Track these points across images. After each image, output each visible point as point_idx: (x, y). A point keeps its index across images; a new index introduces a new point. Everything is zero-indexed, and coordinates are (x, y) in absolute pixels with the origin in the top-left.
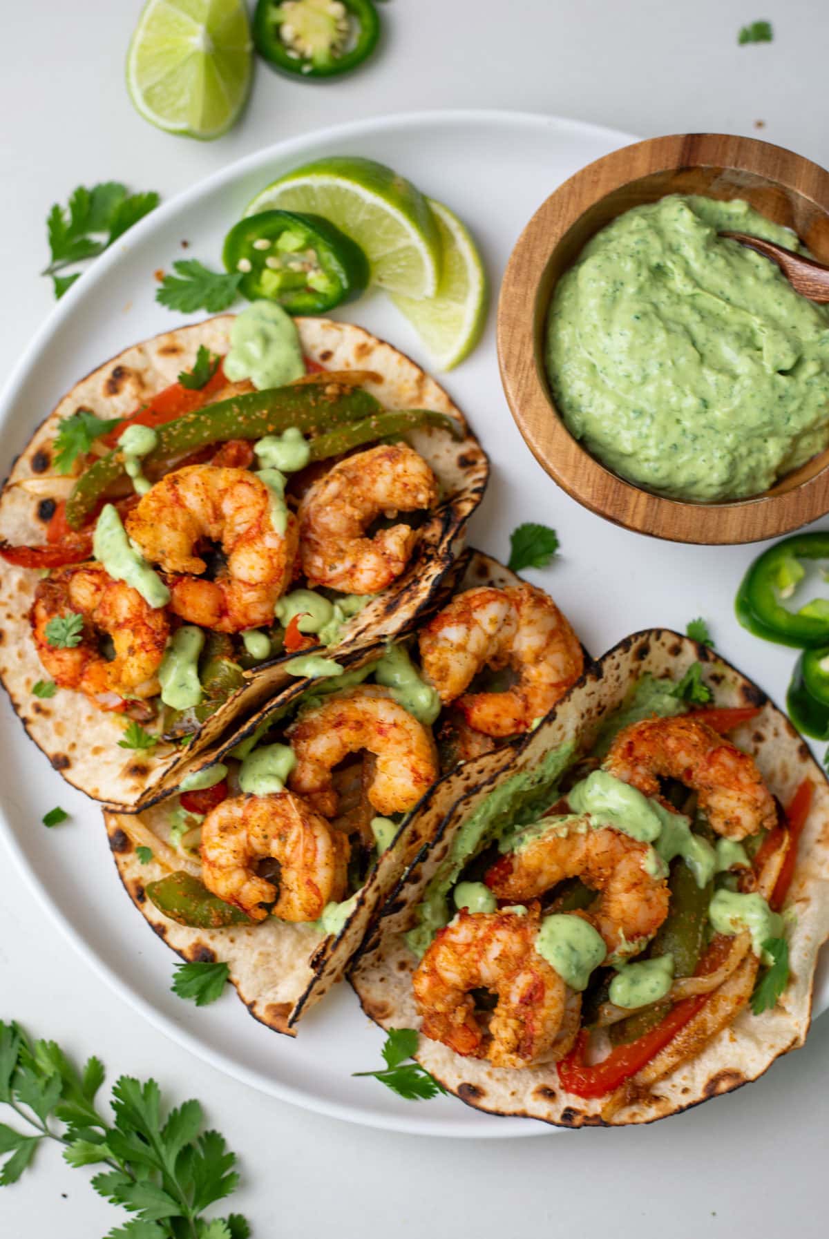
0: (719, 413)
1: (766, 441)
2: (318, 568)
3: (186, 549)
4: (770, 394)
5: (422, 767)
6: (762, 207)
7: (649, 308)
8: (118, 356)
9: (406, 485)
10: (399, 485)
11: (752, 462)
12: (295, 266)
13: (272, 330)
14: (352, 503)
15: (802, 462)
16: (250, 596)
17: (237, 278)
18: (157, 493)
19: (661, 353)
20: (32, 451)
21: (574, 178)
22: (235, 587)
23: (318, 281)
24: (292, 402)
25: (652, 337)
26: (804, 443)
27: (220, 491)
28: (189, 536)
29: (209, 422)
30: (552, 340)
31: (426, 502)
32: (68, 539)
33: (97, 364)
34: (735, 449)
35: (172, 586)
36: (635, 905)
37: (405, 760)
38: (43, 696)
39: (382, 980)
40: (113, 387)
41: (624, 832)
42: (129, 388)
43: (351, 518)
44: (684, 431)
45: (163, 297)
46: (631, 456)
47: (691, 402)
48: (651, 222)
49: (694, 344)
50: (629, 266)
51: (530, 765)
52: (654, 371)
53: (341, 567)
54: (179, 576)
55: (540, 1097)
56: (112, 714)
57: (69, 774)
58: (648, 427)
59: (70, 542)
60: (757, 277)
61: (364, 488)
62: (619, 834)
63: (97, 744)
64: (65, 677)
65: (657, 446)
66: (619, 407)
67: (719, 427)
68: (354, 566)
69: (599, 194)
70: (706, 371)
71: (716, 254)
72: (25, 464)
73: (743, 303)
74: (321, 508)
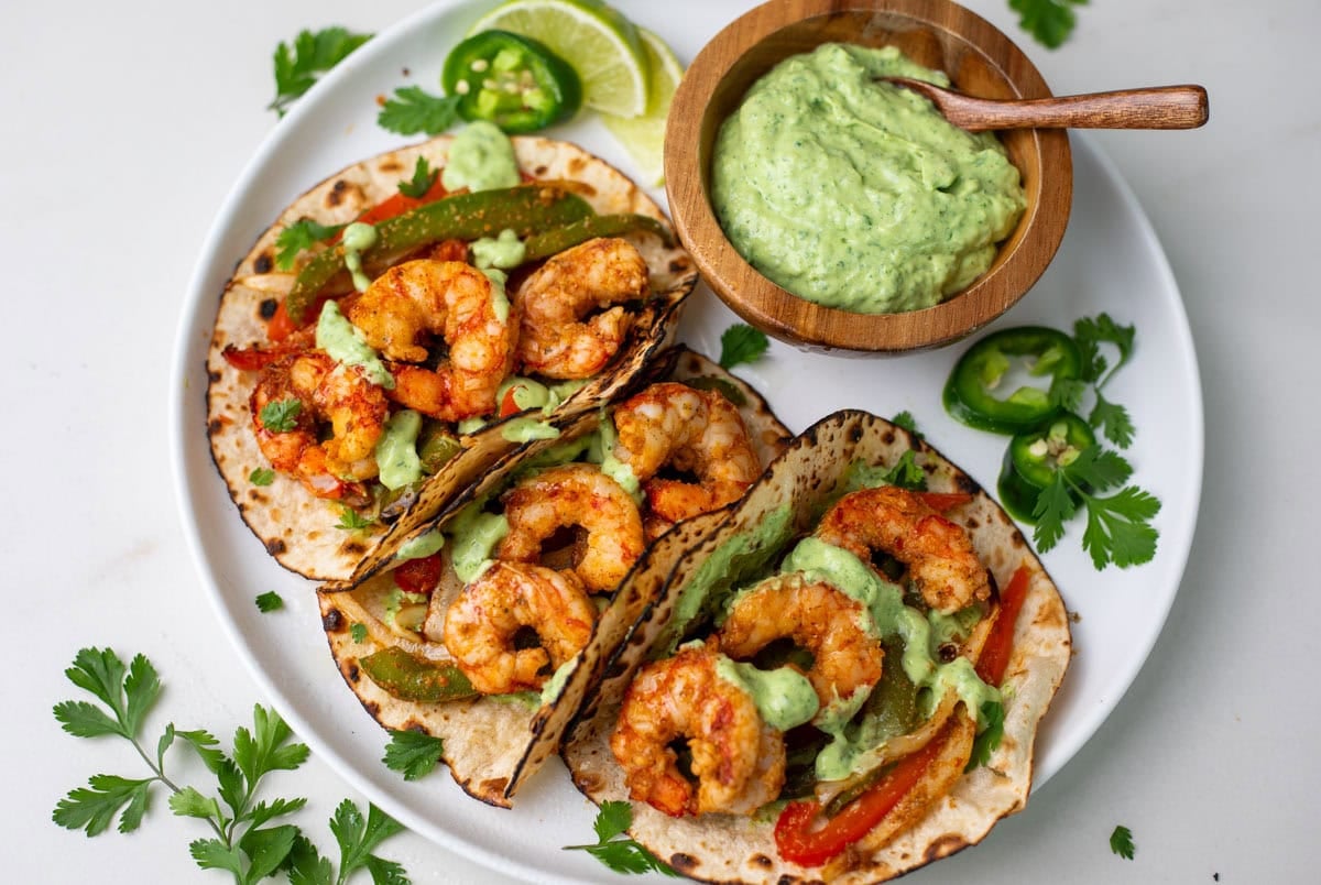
0: (882, 229)
1: (930, 258)
2: (534, 352)
3: (408, 336)
4: (931, 209)
5: (632, 544)
6: (913, 51)
7: (809, 136)
8: (340, 173)
9: (619, 272)
10: (612, 272)
11: (918, 278)
12: (511, 88)
13: (488, 146)
14: (566, 290)
15: (967, 282)
16: (472, 384)
17: (456, 100)
18: (381, 285)
19: (824, 175)
20: (255, 255)
21: (732, 25)
22: (457, 376)
23: (534, 99)
24: (508, 204)
25: (814, 161)
26: (968, 262)
27: (442, 282)
28: (412, 325)
29: (427, 220)
30: (717, 175)
31: (638, 287)
32: (291, 337)
33: (319, 179)
34: (901, 265)
35: (396, 373)
36: (849, 662)
37: (616, 535)
38: (261, 484)
39: (594, 753)
40: (335, 198)
41: (837, 588)
42: (350, 200)
43: (565, 304)
44: (850, 249)
45: (384, 121)
46: (800, 276)
47: (855, 220)
48: (807, 64)
49: (855, 167)
50: (789, 101)
51: (748, 525)
52: (818, 194)
53: (556, 350)
54: (403, 364)
55: (756, 865)
56: (328, 501)
57: (284, 558)
58: (815, 246)
59: (294, 341)
60: (912, 110)
61: (578, 276)
62: (833, 590)
63: (312, 530)
64: (283, 460)
65: (824, 264)
66: (785, 230)
67: (883, 243)
68: (569, 348)
69: (756, 38)
70: (868, 191)
71: (871, 90)
72: (248, 266)
73: (899, 132)
74: (536, 296)
